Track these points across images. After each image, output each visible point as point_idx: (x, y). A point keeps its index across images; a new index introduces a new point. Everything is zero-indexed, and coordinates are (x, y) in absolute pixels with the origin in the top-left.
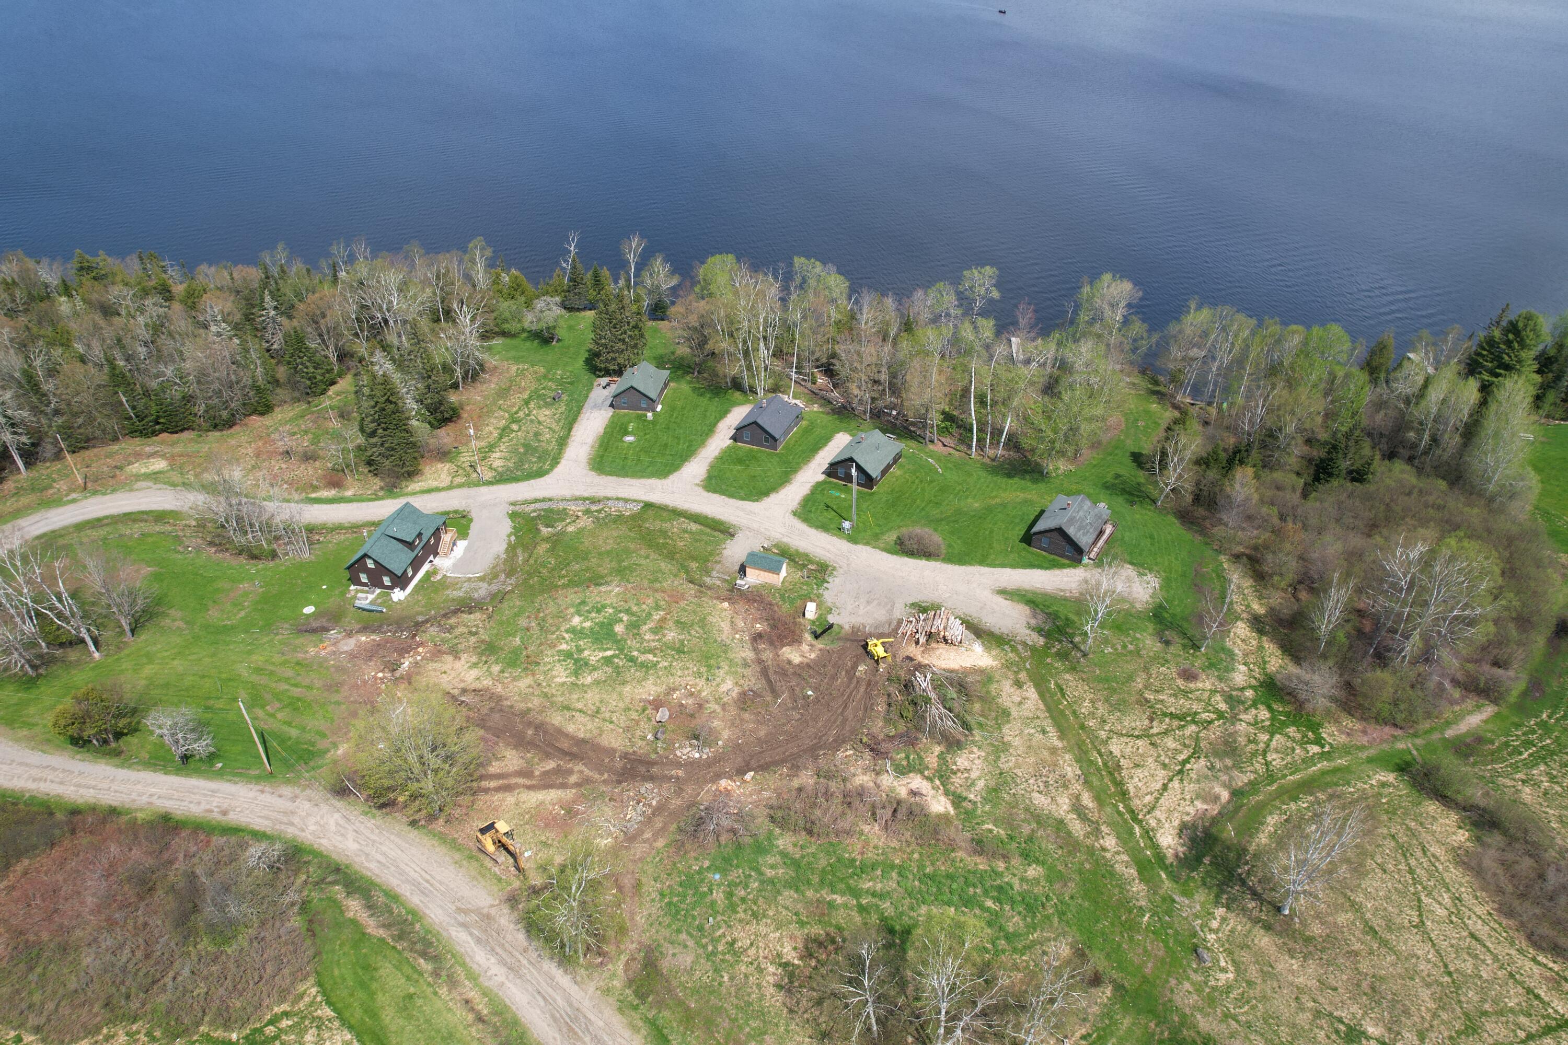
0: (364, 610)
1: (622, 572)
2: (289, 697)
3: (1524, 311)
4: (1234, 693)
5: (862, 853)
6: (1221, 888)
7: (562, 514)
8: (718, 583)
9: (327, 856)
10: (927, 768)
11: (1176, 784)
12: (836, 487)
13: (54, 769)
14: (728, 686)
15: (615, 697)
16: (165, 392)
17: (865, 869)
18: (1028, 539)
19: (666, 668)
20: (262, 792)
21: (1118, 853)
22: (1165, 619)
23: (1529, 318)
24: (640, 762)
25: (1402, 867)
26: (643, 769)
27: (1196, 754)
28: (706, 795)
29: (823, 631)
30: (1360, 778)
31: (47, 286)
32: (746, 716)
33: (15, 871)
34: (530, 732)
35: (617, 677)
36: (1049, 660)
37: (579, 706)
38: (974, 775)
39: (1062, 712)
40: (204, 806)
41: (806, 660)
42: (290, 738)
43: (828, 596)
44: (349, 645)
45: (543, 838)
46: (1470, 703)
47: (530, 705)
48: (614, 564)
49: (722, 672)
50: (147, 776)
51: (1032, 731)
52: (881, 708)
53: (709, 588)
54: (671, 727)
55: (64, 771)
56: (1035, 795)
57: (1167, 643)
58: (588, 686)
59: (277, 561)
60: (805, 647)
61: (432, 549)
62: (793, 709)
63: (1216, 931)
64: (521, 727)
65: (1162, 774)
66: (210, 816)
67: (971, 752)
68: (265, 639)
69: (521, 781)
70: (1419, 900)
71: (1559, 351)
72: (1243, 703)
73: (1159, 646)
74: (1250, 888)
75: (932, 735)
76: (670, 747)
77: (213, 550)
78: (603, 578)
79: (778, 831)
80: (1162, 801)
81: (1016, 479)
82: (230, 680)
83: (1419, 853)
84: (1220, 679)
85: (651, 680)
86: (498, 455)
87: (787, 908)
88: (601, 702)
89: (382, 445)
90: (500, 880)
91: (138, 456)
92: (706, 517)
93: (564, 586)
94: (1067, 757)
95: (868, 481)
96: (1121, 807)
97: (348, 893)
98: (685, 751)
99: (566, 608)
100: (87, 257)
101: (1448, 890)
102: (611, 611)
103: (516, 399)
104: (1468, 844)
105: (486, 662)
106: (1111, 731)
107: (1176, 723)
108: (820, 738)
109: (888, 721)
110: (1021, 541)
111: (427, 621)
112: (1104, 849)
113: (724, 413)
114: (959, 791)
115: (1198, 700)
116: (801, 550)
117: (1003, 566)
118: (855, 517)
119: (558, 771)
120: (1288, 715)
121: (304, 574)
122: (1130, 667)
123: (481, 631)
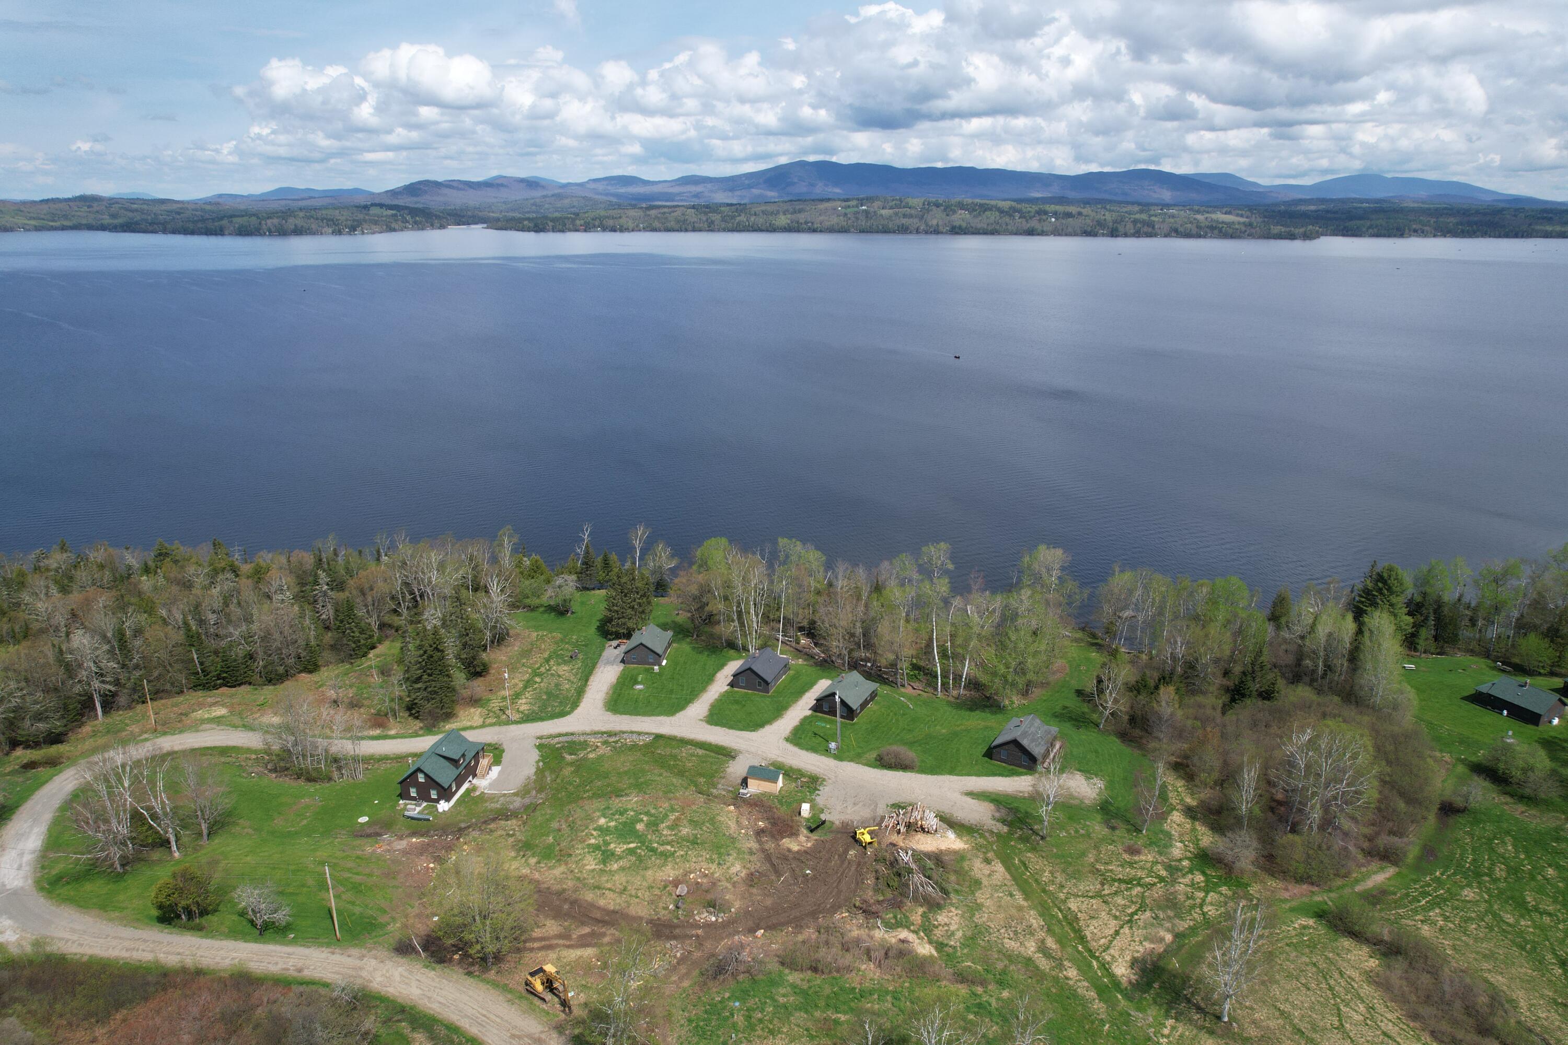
0: (413, 818)
1: (640, 787)
2: (352, 883)
3: (1386, 564)
4: (1173, 863)
5: (861, 984)
6: (1170, 1005)
7: (584, 745)
8: (724, 793)
9: (393, 1001)
10: (913, 924)
11: (1126, 930)
12: (822, 719)
13: (145, 941)
14: (737, 868)
15: (639, 878)
16: (231, 651)
17: (863, 994)
18: (990, 753)
19: (682, 856)
20: (333, 953)
21: (1080, 981)
22: (1110, 811)
23: (1390, 570)
24: (664, 926)
25: (1323, 986)
26: (667, 932)
27: (1142, 908)
28: (722, 947)
29: (816, 826)
30: (1284, 923)
31: (130, 567)
32: (754, 891)
33: (115, 1019)
34: (566, 907)
35: (640, 864)
36: (1012, 843)
37: (609, 885)
38: (952, 928)
39: (1026, 881)
40: (280, 966)
41: (803, 848)
42: (354, 914)
43: (820, 801)
44: (402, 844)
45: (584, 982)
46: (1375, 865)
47: (564, 886)
48: (632, 781)
49: (731, 858)
50: (230, 944)
51: (1001, 895)
52: (870, 882)
53: (716, 797)
54: (690, 900)
55: (154, 942)
56: (1006, 941)
57: (1113, 828)
58: (615, 872)
59: (333, 783)
60: (802, 838)
61: (472, 771)
62: (794, 884)
63: (1168, 1037)
64: (558, 903)
65: (1113, 924)
66: (288, 973)
67: (951, 911)
68: (326, 842)
69: (561, 942)
70: (1339, 1009)
71: (1424, 598)
72: (1181, 870)
73: (1106, 831)
74: (1194, 1005)
75: (915, 899)
76: (690, 914)
77: (274, 775)
78: (623, 791)
79: (787, 971)
80: (1115, 942)
81: (977, 712)
82: (298, 871)
83: (1336, 975)
84: (1160, 854)
85: (670, 866)
86: (524, 701)
87: (799, 1026)
88: (627, 882)
89: (425, 689)
90: (548, 1013)
91: (201, 706)
92: (710, 744)
93: (589, 798)
94: (1032, 912)
95: (849, 713)
96: (1080, 948)
97: (413, 1029)
98: (703, 916)
99: (594, 812)
100: (166, 545)
101: (1363, 1002)
102: (632, 813)
103: (536, 659)
104: (1379, 968)
105: (524, 856)
106: (1068, 893)
107: (1123, 886)
108: (819, 905)
109: (877, 890)
110: (984, 756)
111: (469, 827)
112: (1067, 978)
113: (722, 666)
114: (941, 940)
115: (1142, 868)
116: (794, 767)
117: (969, 775)
118: (839, 740)
119: (592, 934)
120: (1220, 878)
121: (358, 792)
122: (1082, 846)
123: (518, 834)
